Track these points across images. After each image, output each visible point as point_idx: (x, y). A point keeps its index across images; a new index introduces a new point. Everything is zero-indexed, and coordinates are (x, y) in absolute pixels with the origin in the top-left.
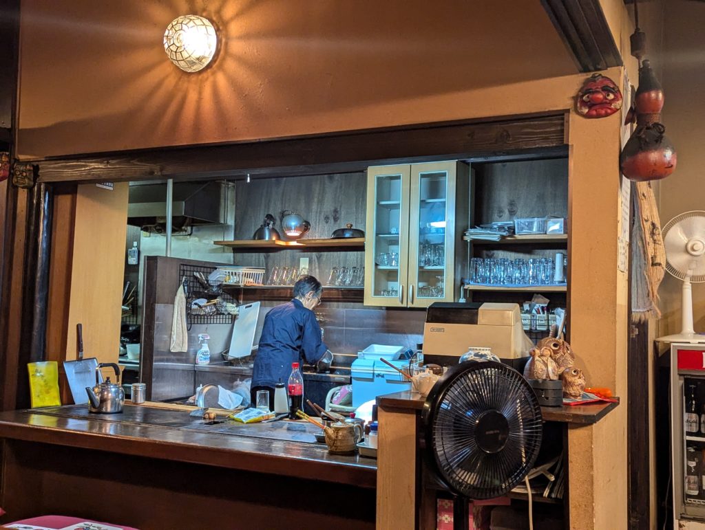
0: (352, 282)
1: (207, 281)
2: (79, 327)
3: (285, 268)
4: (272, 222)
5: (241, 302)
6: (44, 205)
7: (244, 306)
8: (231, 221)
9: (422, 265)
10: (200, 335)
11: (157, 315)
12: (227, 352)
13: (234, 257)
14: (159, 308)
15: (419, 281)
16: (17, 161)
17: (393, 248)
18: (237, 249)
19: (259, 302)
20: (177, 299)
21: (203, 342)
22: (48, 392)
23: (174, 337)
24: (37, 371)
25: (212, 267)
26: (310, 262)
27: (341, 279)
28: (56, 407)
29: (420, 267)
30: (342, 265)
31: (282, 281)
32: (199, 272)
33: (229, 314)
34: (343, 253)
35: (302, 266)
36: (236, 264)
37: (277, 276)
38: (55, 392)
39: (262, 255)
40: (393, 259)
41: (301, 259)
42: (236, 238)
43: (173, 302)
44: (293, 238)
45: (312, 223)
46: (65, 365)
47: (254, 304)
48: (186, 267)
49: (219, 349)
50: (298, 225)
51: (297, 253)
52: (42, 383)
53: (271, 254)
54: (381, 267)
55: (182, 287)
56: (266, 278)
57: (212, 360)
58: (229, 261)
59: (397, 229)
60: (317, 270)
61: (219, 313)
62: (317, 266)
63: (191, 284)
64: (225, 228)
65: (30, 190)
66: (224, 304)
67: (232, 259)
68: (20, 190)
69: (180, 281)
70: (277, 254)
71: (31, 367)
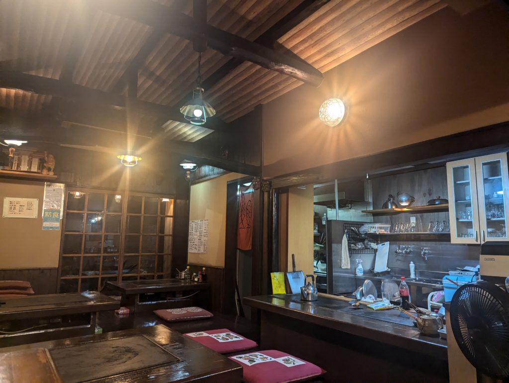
0: (443, 230)
1: (359, 231)
2: (293, 256)
3: (402, 223)
4: (392, 199)
5: (379, 242)
6: (274, 199)
7: (381, 244)
8: (371, 200)
9: (490, 217)
10: (357, 260)
11: (333, 249)
12: (374, 269)
13: (373, 218)
14: (334, 246)
15: (488, 227)
16: (263, 180)
17: (468, 208)
18: (375, 214)
19: (389, 242)
20: (343, 241)
21: (359, 263)
22: (280, 287)
23: (343, 261)
24: (275, 277)
25: (361, 224)
26: (417, 219)
27: (436, 229)
28: (284, 294)
29: (488, 219)
30: (436, 220)
31: (400, 230)
32: (354, 227)
33: (373, 249)
34: (436, 213)
35: (412, 221)
36: (375, 222)
37: (398, 228)
38: (283, 287)
39: (388, 217)
40: (468, 215)
41: (411, 218)
42: (374, 209)
43: (341, 243)
44: (405, 207)
45: (416, 197)
46: (287, 274)
47: (385, 243)
48: (346, 224)
49: (368, 267)
50: (407, 199)
51: (408, 214)
52: (277, 282)
53: (393, 216)
54: (460, 220)
55: (345, 235)
56: (392, 229)
57: (365, 273)
58: (371, 220)
59: (470, 197)
60: (421, 224)
61: (366, 248)
62: (421, 221)
63: (350, 234)
64: (368, 204)
65: (269, 192)
66: (369, 243)
67: (372, 219)
68: (265, 193)
69: (344, 232)
70: (397, 215)
71: (272, 275)
